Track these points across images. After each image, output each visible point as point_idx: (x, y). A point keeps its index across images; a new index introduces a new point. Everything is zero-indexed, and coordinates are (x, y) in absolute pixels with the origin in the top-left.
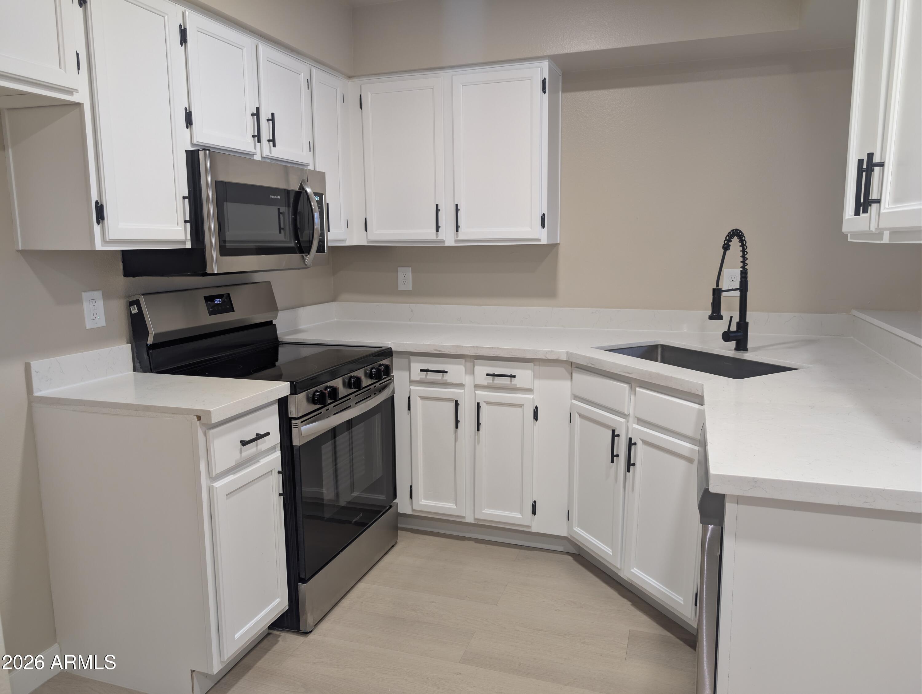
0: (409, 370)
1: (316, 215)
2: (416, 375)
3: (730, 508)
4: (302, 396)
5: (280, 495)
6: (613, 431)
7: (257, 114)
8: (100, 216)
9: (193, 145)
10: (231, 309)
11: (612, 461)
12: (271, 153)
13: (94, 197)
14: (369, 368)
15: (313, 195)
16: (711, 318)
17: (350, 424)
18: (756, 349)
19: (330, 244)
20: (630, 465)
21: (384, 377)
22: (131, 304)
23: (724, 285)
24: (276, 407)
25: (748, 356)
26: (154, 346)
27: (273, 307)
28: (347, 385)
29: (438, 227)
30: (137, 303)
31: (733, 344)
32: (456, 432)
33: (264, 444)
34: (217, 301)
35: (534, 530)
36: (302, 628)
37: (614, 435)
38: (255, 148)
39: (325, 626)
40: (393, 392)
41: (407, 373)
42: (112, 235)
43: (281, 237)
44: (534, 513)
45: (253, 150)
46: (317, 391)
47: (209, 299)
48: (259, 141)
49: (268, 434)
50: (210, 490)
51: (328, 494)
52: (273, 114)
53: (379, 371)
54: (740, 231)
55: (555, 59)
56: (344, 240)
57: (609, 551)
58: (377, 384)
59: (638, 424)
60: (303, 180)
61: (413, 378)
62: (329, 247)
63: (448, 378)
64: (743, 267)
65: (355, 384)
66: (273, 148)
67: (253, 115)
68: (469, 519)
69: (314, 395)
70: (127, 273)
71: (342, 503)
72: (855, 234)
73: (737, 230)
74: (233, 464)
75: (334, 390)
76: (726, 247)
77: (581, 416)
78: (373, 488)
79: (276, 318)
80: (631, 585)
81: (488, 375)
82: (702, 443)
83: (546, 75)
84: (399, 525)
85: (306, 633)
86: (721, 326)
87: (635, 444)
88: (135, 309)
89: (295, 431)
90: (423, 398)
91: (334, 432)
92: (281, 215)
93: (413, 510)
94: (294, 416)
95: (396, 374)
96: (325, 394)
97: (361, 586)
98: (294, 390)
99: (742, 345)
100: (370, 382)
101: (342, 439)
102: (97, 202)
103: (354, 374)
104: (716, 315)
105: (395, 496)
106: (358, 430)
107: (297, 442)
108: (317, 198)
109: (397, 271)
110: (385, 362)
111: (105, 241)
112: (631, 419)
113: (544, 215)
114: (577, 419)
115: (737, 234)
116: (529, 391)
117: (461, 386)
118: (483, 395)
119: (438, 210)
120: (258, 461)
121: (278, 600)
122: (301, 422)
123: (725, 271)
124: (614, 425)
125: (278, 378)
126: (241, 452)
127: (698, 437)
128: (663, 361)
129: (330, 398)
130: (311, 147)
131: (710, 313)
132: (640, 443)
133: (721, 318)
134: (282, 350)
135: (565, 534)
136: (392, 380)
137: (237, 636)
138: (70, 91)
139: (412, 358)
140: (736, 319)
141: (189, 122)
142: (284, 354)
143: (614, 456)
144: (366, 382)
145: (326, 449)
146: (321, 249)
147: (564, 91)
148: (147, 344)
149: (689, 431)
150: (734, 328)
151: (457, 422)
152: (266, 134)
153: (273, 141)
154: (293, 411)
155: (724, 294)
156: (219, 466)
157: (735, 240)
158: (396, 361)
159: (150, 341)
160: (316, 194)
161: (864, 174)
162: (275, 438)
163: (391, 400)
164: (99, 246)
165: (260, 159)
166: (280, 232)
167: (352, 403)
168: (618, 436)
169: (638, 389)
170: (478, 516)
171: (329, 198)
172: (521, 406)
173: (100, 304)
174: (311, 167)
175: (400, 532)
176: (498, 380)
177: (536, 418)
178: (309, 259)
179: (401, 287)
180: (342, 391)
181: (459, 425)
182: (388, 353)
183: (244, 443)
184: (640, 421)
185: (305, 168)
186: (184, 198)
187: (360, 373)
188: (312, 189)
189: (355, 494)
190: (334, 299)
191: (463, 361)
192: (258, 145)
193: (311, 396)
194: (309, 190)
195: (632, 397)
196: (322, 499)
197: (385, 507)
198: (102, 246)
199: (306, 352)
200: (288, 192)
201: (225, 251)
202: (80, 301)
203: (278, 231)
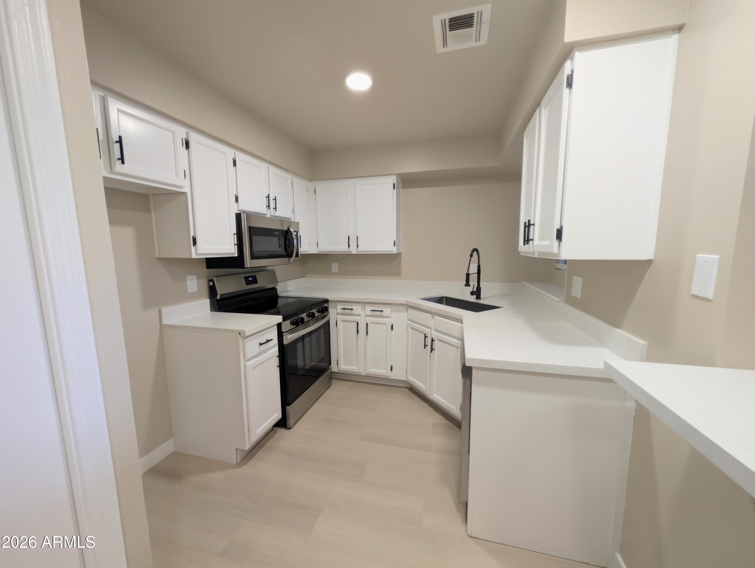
0: (336, 308)
1: (295, 241)
2: (339, 310)
3: (474, 372)
4: (288, 322)
5: (278, 366)
6: (425, 335)
7: (268, 197)
8: (195, 243)
9: (239, 210)
10: (256, 282)
11: (425, 348)
12: (274, 213)
13: (192, 234)
14: (318, 308)
15: (293, 232)
16: (466, 285)
17: (310, 334)
18: (484, 298)
19: (301, 253)
20: (432, 349)
21: (325, 312)
22: (210, 281)
23: (471, 272)
24: (276, 327)
25: (481, 302)
26: (221, 300)
27: (276, 282)
28: (309, 316)
29: (349, 246)
30: (212, 280)
31: (475, 296)
32: (357, 336)
33: (270, 344)
34: (250, 279)
35: (392, 378)
36: (288, 426)
37: (425, 337)
38: (267, 212)
39: (298, 425)
40: (329, 318)
41: (335, 310)
42: (200, 251)
43: (280, 249)
44: (391, 370)
45: (267, 213)
46: (294, 320)
47: (246, 278)
48: (269, 209)
49: (272, 340)
50: (245, 366)
51: (300, 363)
52: (275, 197)
53: (322, 309)
54: (477, 249)
55: (399, 175)
56: (308, 251)
57: (423, 386)
58: (322, 315)
59: (435, 332)
60: (289, 226)
61: (338, 312)
62: (300, 254)
63: (353, 312)
64: (479, 264)
65: (312, 316)
66: (275, 212)
67: (266, 197)
68: (363, 374)
69: (293, 321)
70: (208, 267)
71: (307, 367)
72: (523, 252)
73: (475, 248)
74: (255, 354)
75: (302, 319)
76: (471, 256)
77: (411, 328)
78: (320, 361)
79: (277, 286)
80: (434, 402)
81: (371, 311)
82: (462, 340)
83: (395, 182)
84: (333, 377)
85: (290, 429)
86: (470, 289)
87: (434, 340)
88: (211, 283)
89: (284, 337)
90: (342, 321)
91: (303, 337)
92: (280, 241)
93: (339, 370)
94: (284, 331)
95: (330, 310)
96: (298, 321)
97: (316, 405)
98: (284, 319)
99: (478, 297)
100: (318, 314)
101: (307, 340)
102: (193, 237)
103: (312, 311)
104: (467, 284)
105: (330, 364)
106: (314, 336)
107: (285, 342)
108: (295, 233)
109: (331, 265)
110: (326, 305)
111: (197, 254)
112: (433, 330)
113: (395, 241)
114: (410, 330)
115: (475, 250)
116: (389, 317)
117: (359, 315)
118: (369, 319)
119: (349, 238)
120: (267, 352)
121: (277, 414)
122: (288, 334)
123: (471, 264)
124: (426, 332)
125: (277, 313)
126: (259, 348)
127: (461, 337)
128: (446, 304)
129: (300, 322)
130: (293, 211)
131: (465, 283)
132: (436, 340)
133: (469, 286)
134: (279, 300)
135: (404, 379)
136: (329, 313)
137: (257, 432)
138: (181, 187)
139: (338, 303)
140: (476, 286)
141: (237, 200)
142: (280, 302)
143: (425, 346)
144: (317, 314)
145: (300, 345)
146: (297, 255)
147: (403, 188)
148: (217, 299)
149: (457, 336)
150: (475, 290)
151: (358, 331)
152: (272, 205)
153: (275, 208)
154: (284, 329)
155: (470, 275)
156: (249, 356)
157: (475, 252)
158: (330, 305)
159: (218, 297)
160: (295, 232)
161: (527, 228)
162: (275, 341)
163: (328, 322)
164: (194, 256)
165: (269, 216)
166: (279, 247)
167: (311, 324)
168: (427, 337)
169: (436, 317)
170: (367, 372)
171: (301, 233)
172: (385, 324)
173: (195, 281)
174: (293, 220)
175: (333, 380)
176: (376, 313)
177: (392, 329)
178: (292, 260)
179: (333, 271)
180: (306, 319)
181: (359, 333)
182: (327, 301)
183: (261, 344)
184: (437, 330)
185: (290, 220)
186: (234, 234)
187: (314, 311)
188: (293, 229)
189: (313, 363)
190: (303, 277)
191: (360, 304)
192: (269, 210)
193: (292, 321)
194: (291, 230)
195: (433, 320)
196: (297, 366)
197: (326, 369)
198: (196, 256)
199: (290, 300)
200: (283, 231)
201: (253, 257)
202: (185, 280)
203: (278, 247)
